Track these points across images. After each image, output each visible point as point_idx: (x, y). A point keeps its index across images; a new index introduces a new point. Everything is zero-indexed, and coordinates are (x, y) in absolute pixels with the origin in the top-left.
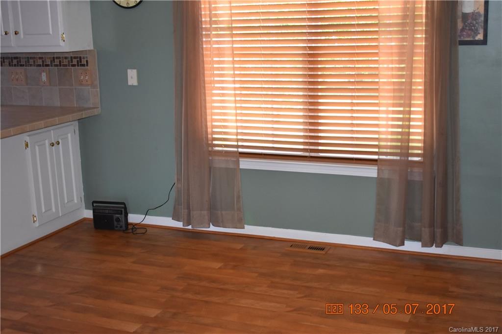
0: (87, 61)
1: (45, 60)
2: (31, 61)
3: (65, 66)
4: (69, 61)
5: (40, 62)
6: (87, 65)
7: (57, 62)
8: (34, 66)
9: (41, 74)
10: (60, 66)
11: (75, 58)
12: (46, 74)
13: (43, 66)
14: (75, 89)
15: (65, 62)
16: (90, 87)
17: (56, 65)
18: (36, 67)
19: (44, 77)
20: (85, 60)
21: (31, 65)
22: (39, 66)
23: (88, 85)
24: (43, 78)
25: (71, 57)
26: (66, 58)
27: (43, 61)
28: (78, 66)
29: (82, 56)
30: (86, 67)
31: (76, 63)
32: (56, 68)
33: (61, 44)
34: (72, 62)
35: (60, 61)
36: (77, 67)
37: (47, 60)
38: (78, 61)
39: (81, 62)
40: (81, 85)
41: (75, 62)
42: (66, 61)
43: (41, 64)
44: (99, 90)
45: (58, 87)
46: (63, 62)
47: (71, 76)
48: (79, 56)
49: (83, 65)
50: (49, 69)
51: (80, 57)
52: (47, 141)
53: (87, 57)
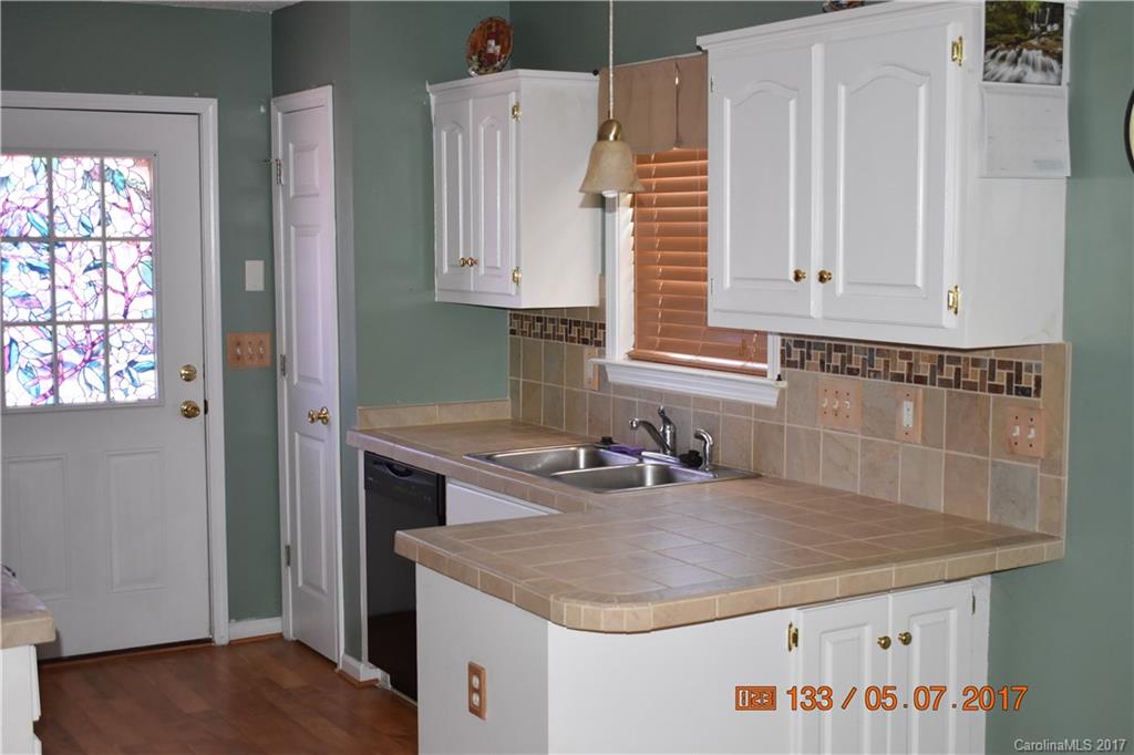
0: (1038, 381)
1: (917, 361)
2: (879, 362)
3: (972, 386)
4: (983, 373)
5: (901, 367)
6: (1037, 393)
7: (949, 372)
8: (886, 377)
9: (898, 405)
10: (958, 386)
11: (1003, 365)
12: (915, 406)
13: (909, 381)
14: (994, 465)
15: (974, 375)
16: (1038, 466)
17: (945, 383)
18: (889, 382)
19: (907, 415)
20: (1033, 375)
21: (876, 375)
22: (899, 378)
23: (1033, 459)
24: (905, 416)
25: (992, 362)
26: (976, 363)
27: (910, 365)
28: (1009, 392)
29: (1024, 361)
30: (1033, 399)
31: (1005, 383)
32: (945, 389)
33: (944, 324)
34: (992, 377)
35: (958, 370)
36: (1005, 395)
37: (921, 363)
38: (1009, 376)
39: (1019, 379)
40: (1012, 453)
41: (1001, 378)
42: (975, 373)
43: (905, 372)
44: (1065, 478)
45: (944, 451)
46: (966, 376)
47: (986, 421)
48: (1015, 360)
49: (1025, 392)
50: (925, 390)
51: (1019, 365)
52: (867, 630)
53: (1038, 367)
